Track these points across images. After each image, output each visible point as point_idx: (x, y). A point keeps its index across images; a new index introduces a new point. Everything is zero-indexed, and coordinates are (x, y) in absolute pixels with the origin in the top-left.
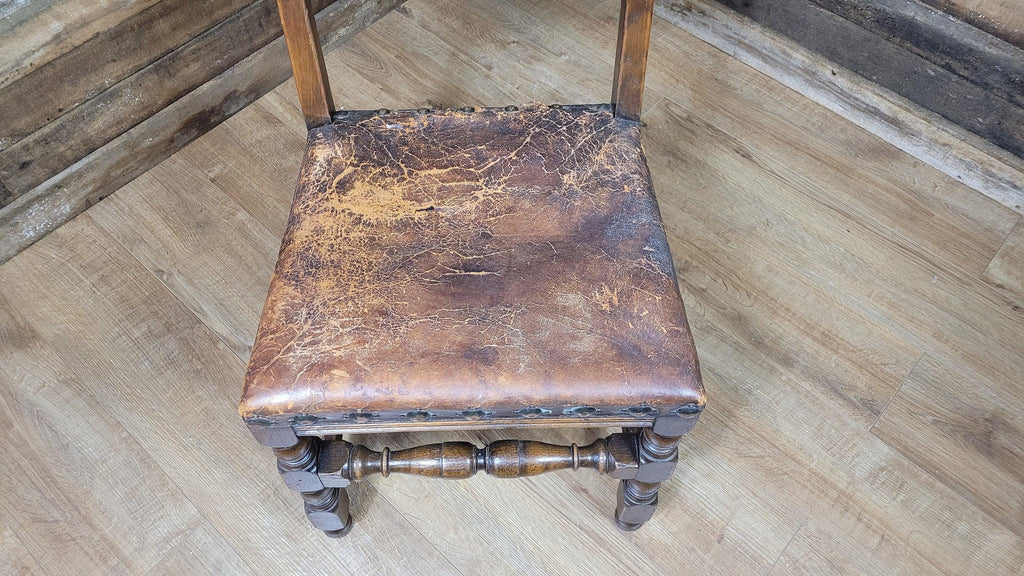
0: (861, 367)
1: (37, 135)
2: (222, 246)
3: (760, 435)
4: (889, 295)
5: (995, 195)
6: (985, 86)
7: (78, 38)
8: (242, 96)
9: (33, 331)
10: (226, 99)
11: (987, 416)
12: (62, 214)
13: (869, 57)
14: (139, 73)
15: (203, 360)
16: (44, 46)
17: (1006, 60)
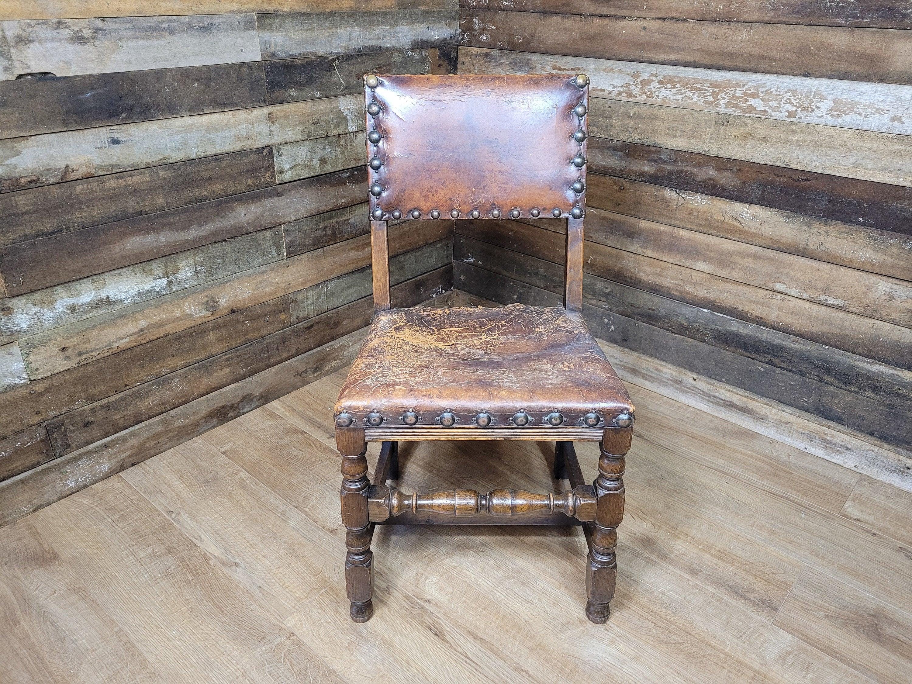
0: (755, 576)
1: (105, 401)
2: (223, 494)
3: (677, 626)
4: (768, 526)
5: (836, 459)
6: (800, 373)
7: (154, 335)
8: (255, 400)
9: (55, 554)
10: (244, 399)
11: (871, 612)
12: (101, 471)
13: (716, 365)
14: (187, 368)
15: (195, 573)
16: (130, 335)
17: (808, 351)
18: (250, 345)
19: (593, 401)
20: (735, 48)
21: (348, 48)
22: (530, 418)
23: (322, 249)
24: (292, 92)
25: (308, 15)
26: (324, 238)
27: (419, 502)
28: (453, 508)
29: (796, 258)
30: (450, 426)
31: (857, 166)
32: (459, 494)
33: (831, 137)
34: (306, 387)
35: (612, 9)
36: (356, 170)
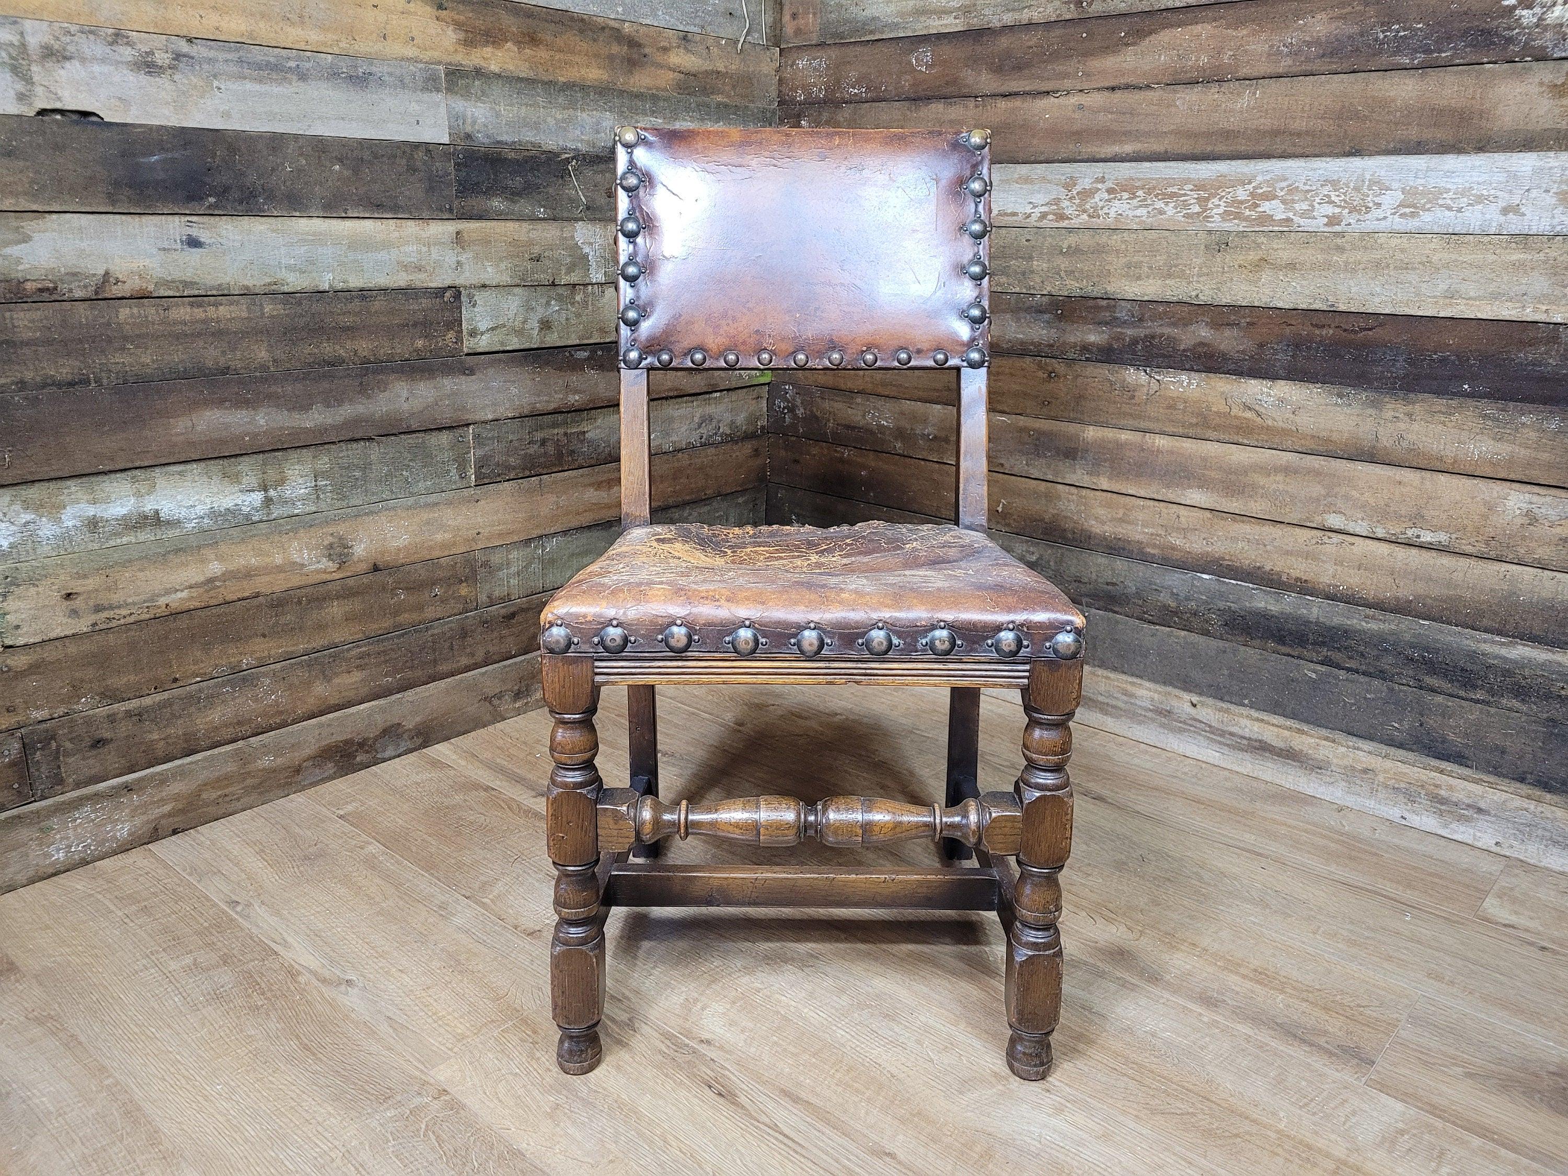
0: (1326, 1009)
1: (134, 704)
2: (336, 878)
3: (1183, 1087)
4: (1345, 933)
5: (1462, 832)
6: (1382, 675)
8: (405, 736)
9: (12, 963)
10: (385, 732)
12: (114, 837)
13: (1230, 675)
14: (288, 662)
15: (269, 994)
16: (191, 587)
17: (1393, 633)
18: (403, 635)
19: (1009, 610)
20: (1233, 122)
21: (594, 143)
22: (895, 641)
23: (538, 478)
24: (497, 203)
25: (530, 82)
26: (542, 460)
27: (690, 817)
28: (755, 827)
29: (1359, 466)
30: (751, 655)
31: (1451, 295)
32: (765, 800)
33: (1403, 251)
34: (499, 725)
35: (1026, 82)
36: (602, 349)
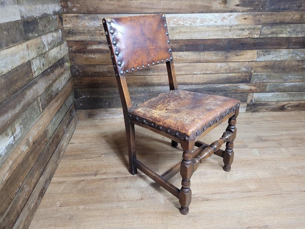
17: (205, 87)
20: (172, 7)
29: (198, 63)
31: (209, 35)
33: (201, 29)
